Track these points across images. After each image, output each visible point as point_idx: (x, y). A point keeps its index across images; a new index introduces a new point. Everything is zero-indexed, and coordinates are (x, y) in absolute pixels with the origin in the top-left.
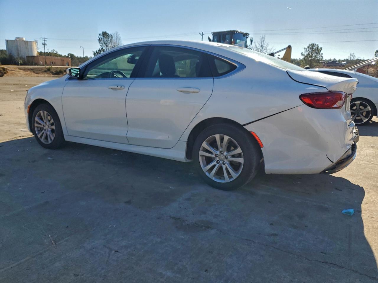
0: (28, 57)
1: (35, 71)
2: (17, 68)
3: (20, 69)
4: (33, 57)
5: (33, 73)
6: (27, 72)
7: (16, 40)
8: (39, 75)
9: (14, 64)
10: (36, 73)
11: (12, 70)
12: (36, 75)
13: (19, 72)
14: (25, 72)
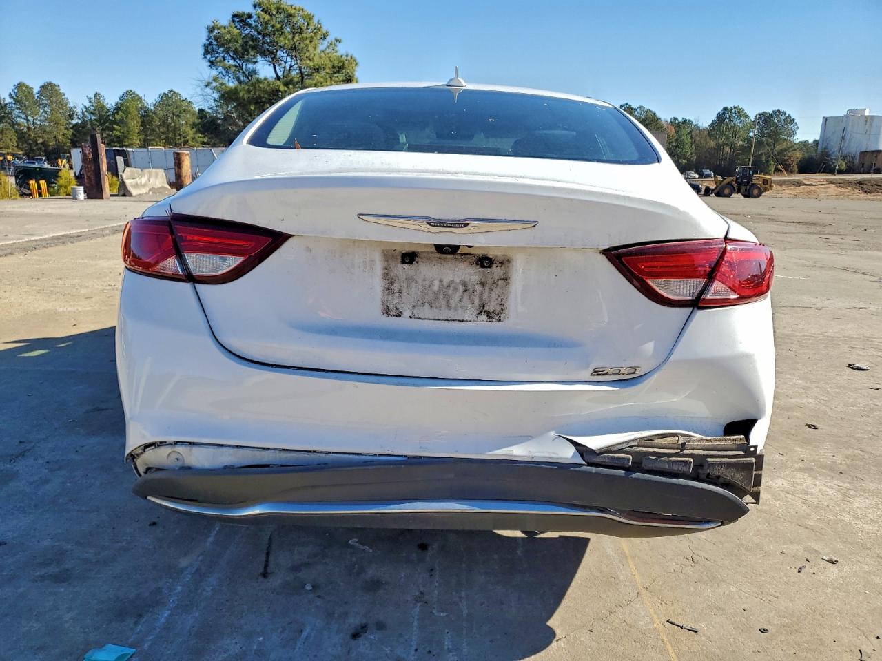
0: (863, 154)
1: (864, 186)
2: (824, 179)
3: (831, 182)
4: (875, 155)
5: (857, 192)
6: (843, 190)
7: (847, 116)
8: (870, 196)
9: (823, 172)
10: (866, 192)
11: (812, 185)
12: (863, 195)
13: (825, 188)
14: (838, 189)
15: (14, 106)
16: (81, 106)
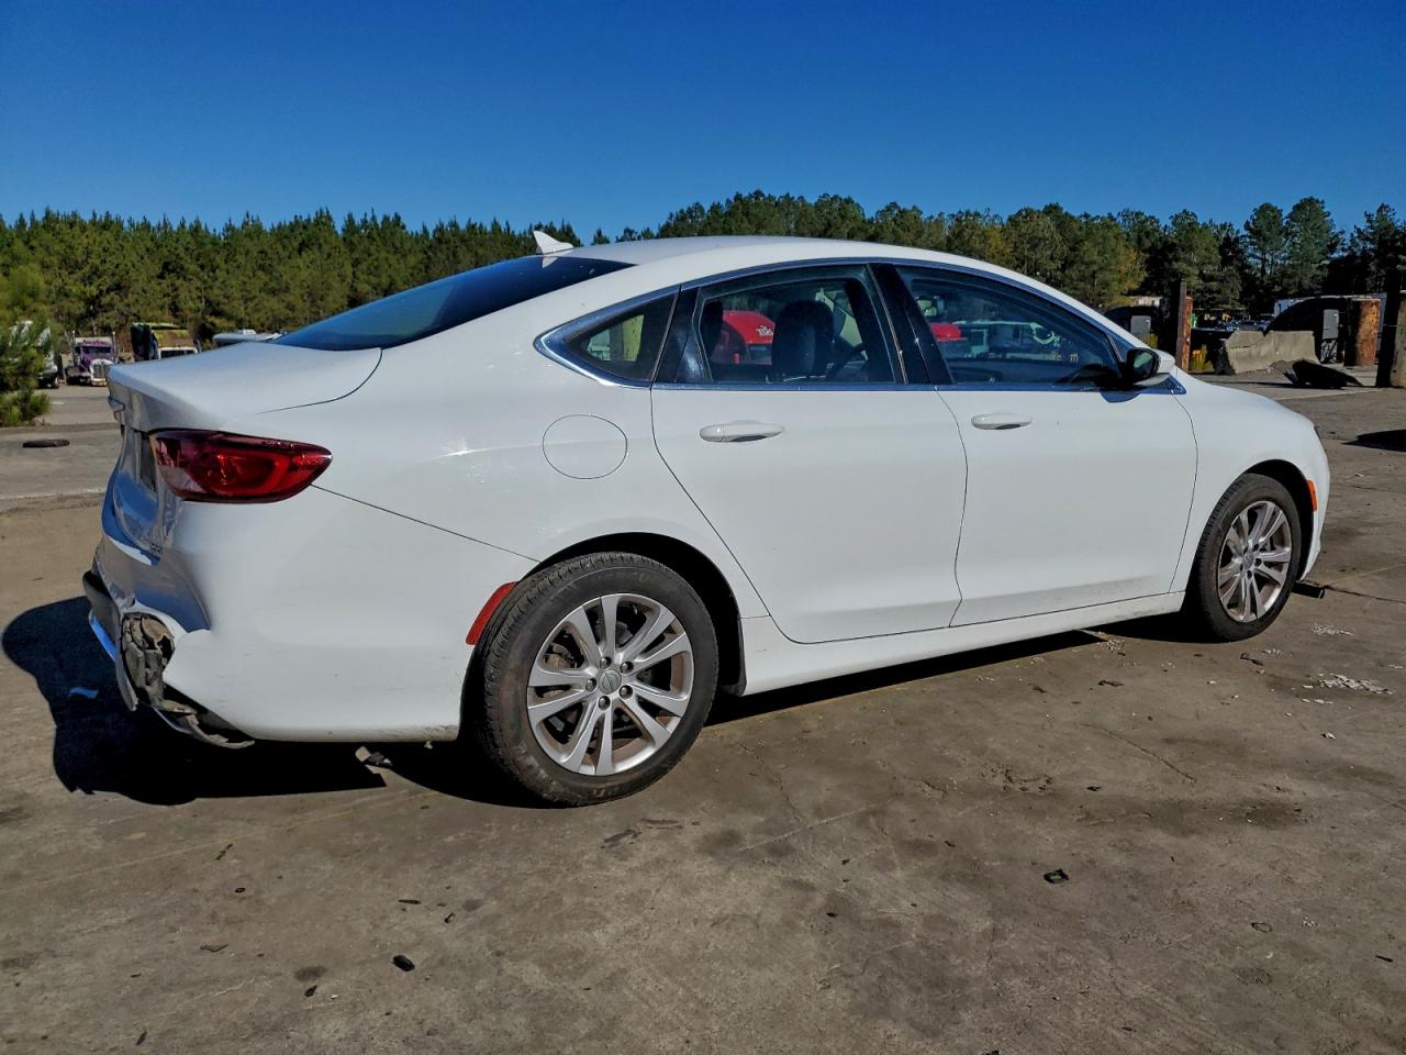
15: (1248, 240)
16: (1353, 230)
